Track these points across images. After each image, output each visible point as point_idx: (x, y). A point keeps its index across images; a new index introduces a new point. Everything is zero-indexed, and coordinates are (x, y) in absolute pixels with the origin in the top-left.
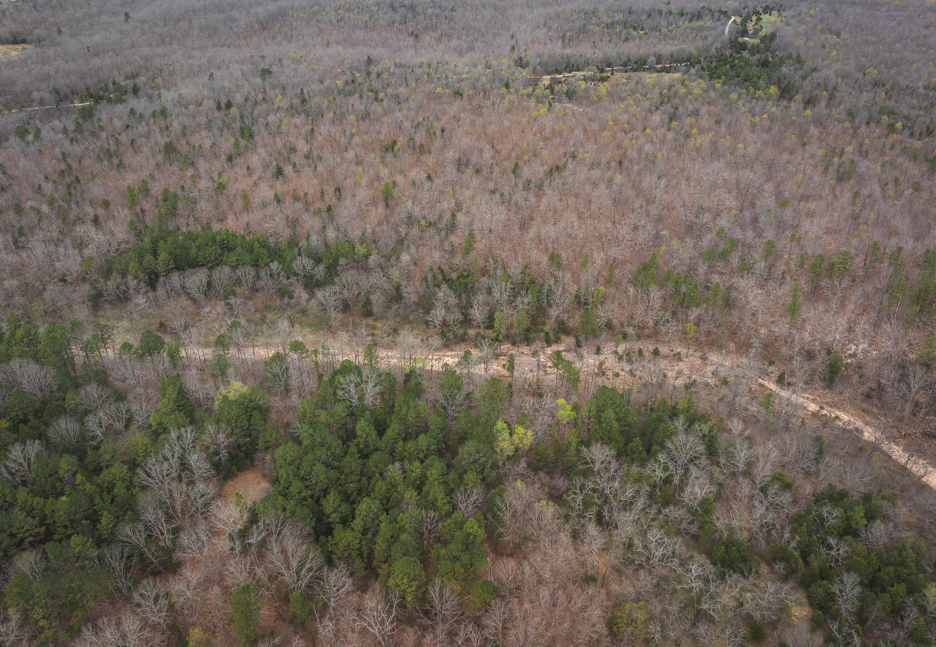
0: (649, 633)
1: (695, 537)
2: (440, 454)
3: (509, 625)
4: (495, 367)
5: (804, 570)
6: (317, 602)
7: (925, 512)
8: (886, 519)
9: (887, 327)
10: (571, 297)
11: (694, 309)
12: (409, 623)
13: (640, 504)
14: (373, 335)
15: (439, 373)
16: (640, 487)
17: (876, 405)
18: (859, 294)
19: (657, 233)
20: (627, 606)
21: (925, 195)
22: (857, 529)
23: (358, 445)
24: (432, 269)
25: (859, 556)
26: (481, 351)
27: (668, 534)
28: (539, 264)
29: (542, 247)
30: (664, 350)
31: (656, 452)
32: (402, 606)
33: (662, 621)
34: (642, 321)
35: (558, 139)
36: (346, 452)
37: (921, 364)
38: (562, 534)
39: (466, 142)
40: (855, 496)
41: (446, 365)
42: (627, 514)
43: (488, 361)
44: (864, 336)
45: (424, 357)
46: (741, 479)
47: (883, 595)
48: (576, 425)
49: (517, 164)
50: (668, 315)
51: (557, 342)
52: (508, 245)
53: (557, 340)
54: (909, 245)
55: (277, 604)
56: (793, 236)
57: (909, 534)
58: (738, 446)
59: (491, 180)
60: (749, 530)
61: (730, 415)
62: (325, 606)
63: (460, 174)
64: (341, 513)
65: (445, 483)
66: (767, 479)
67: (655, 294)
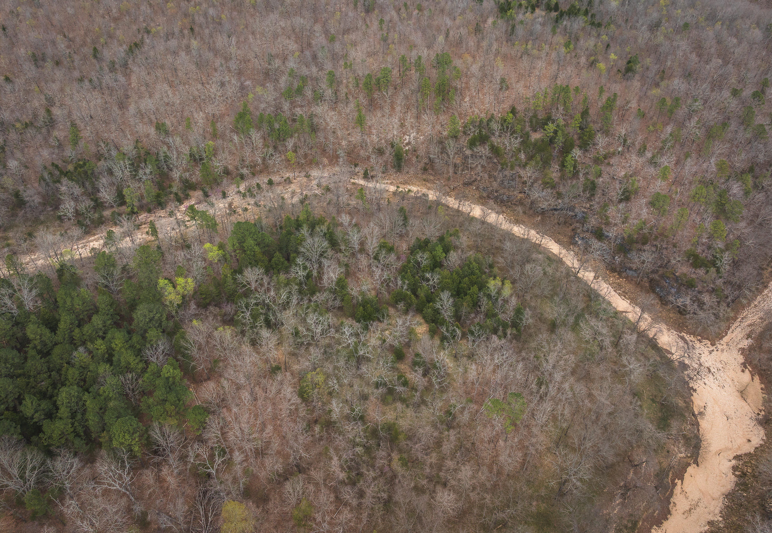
0: (330, 387)
1: (340, 308)
2: (118, 325)
3: (226, 430)
4: (140, 236)
5: (416, 301)
6: (52, 491)
7: (476, 235)
8: (456, 248)
9: (425, 117)
10: (187, 157)
11: (289, 140)
12: (143, 467)
13: (294, 301)
14: (8, 245)
15: (89, 258)
16: (291, 289)
17: (431, 174)
18: (401, 98)
19: (242, 84)
20: (309, 376)
21: (426, 13)
22: (441, 262)
23: (35, 347)
24: (45, 168)
25: (446, 279)
26: (122, 227)
27: (321, 314)
28: (148, 136)
29: (146, 120)
30: (276, 179)
31: (294, 258)
32: (132, 456)
33: (336, 375)
34: (252, 161)
35: (127, 18)
36: (26, 359)
37: (452, 137)
38: (243, 346)
39: (34, 36)
40: (434, 240)
41: (93, 249)
42: (288, 312)
43: (131, 234)
44: (412, 128)
45: (69, 249)
46: (359, 256)
47: (466, 297)
48: (226, 260)
49: (95, 49)
50: (271, 150)
51: (187, 199)
52: (113, 127)
53: (187, 197)
54: (425, 53)
55: (12, 512)
56: (346, 63)
57: (471, 253)
58: (351, 233)
59: (75, 69)
60: (374, 289)
61: (339, 212)
62: (62, 491)
63: (40, 70)
64: (44, 410)
65: (132, 347)
66: (376, 250)
67: (256, 136)
